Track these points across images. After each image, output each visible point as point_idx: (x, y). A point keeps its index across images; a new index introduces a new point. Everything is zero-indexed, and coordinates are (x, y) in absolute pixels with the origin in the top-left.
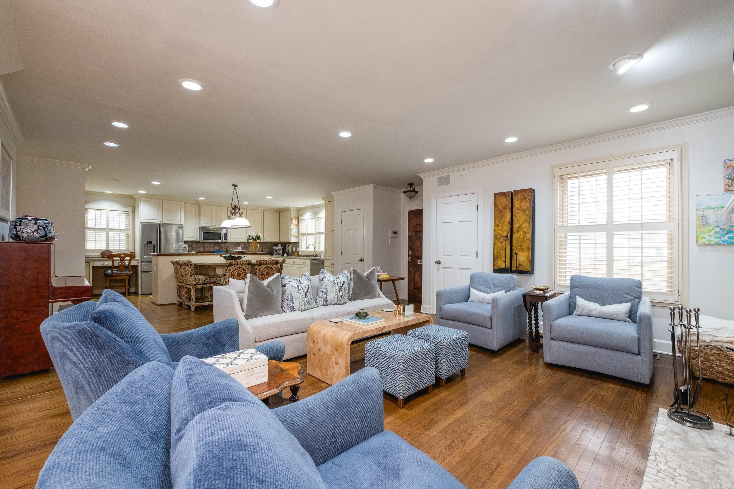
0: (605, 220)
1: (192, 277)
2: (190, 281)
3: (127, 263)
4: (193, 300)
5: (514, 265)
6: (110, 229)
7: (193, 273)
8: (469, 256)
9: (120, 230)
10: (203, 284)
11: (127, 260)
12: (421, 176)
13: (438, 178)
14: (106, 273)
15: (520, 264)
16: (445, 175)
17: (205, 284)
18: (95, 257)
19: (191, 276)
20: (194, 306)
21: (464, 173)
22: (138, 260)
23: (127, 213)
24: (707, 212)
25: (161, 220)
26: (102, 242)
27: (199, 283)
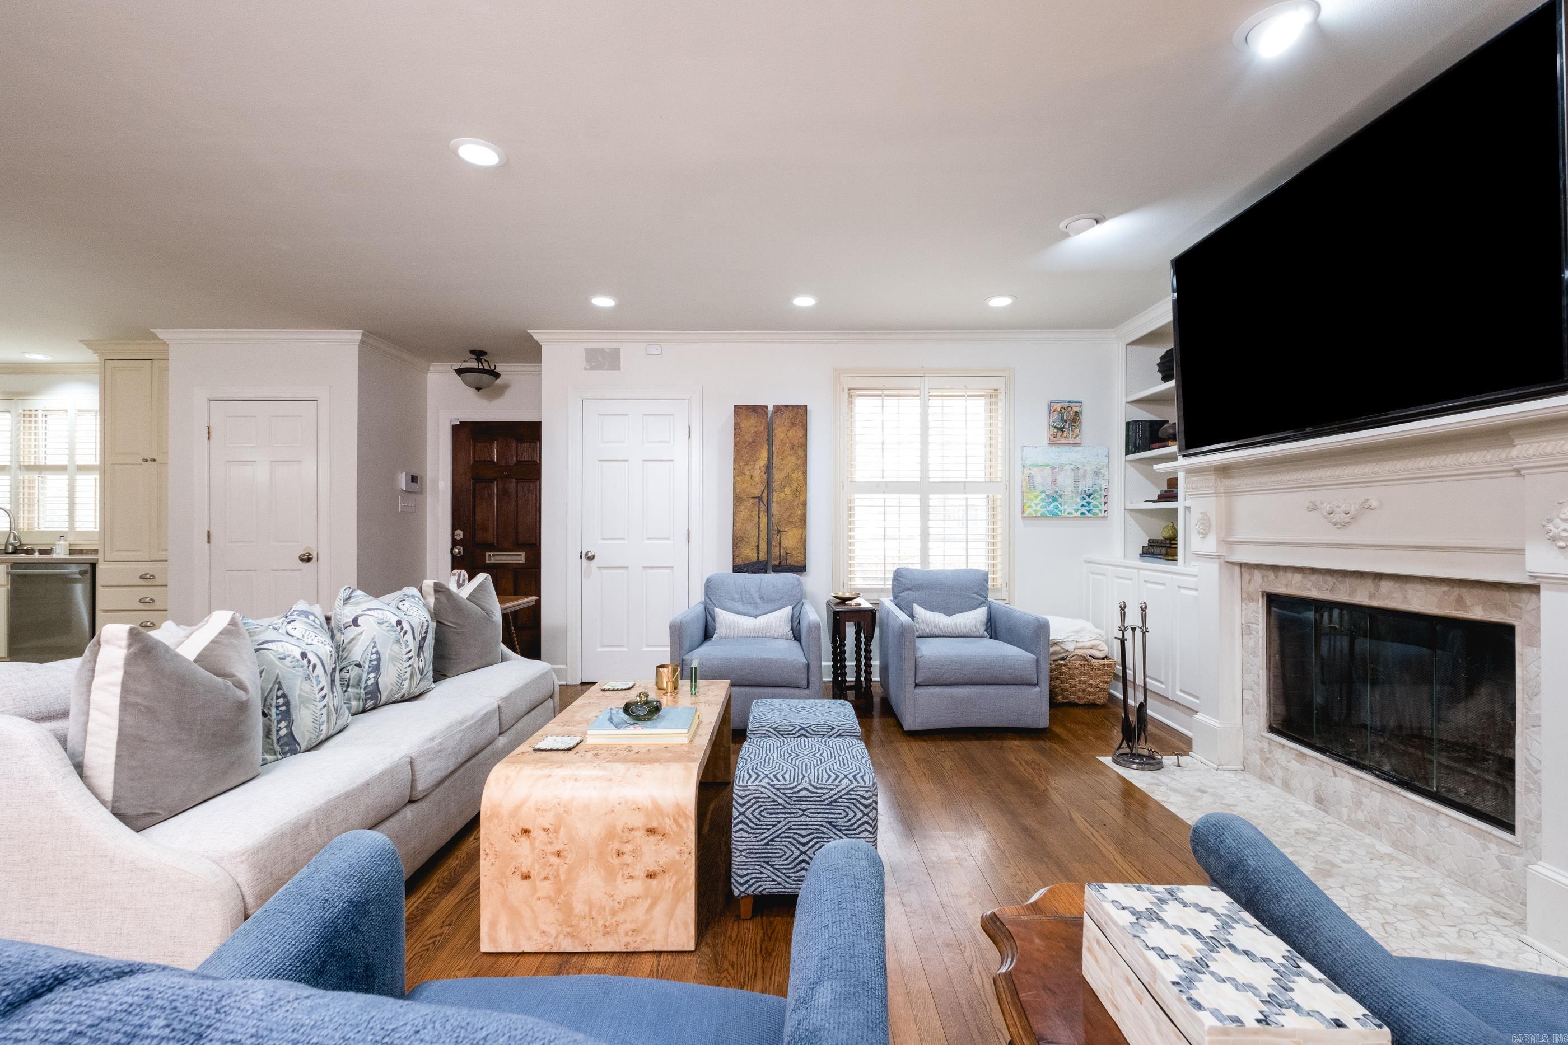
0: (918, 474)
5: (776, 551)
8: (668, 539)
12: (536, 337)
13: (587, 350)
15: (787, 554)
16: (607, 346)
21: (654, 350)
24: (1034, 471)
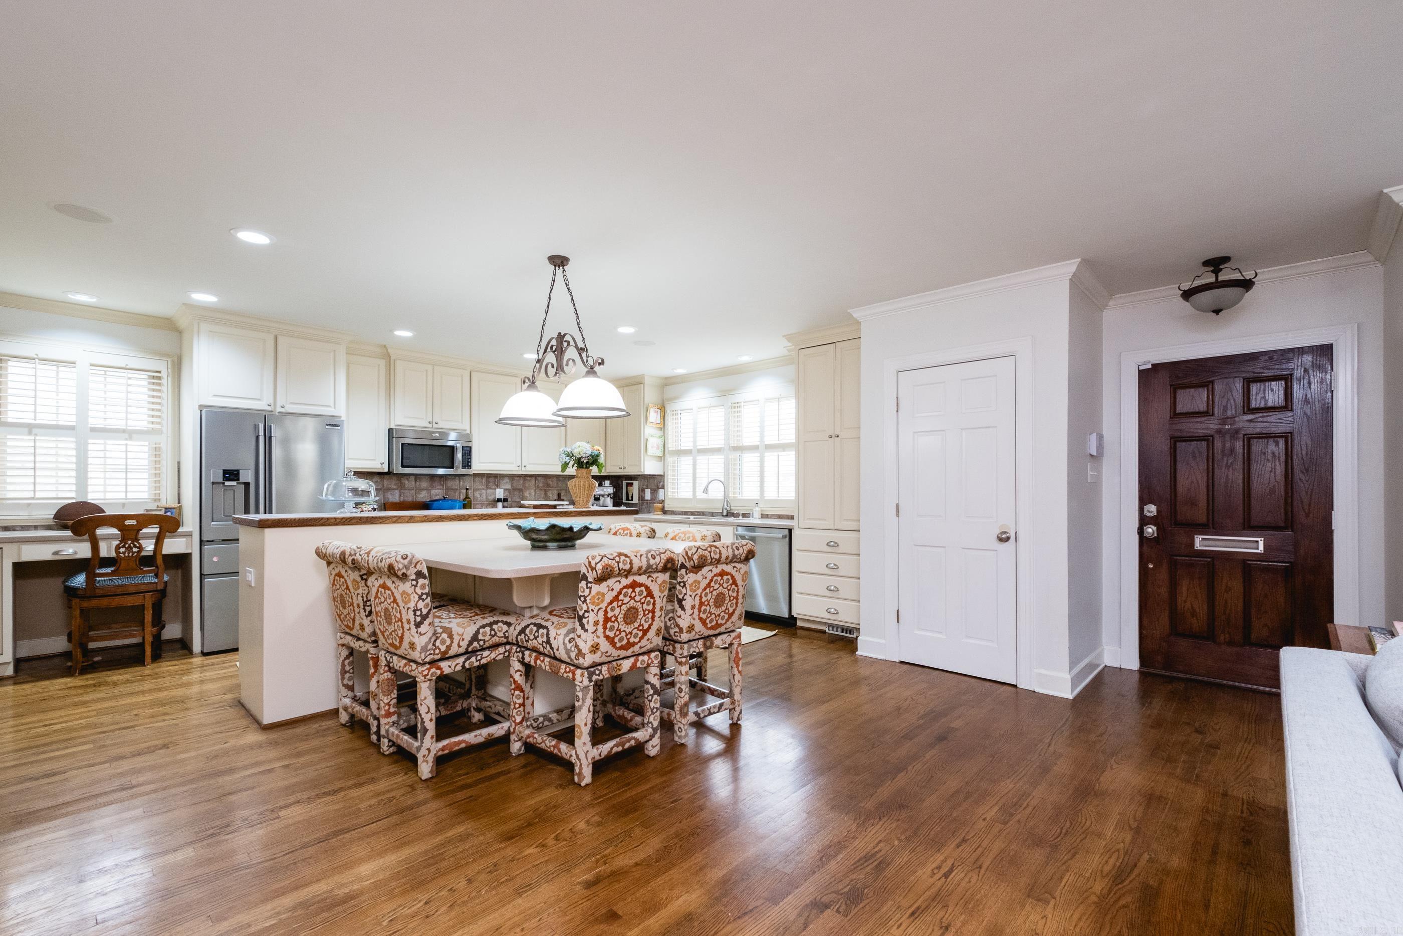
1: (424, 628)
2: (412, 646)
3: (149, 546)
4: (425, 731)
6: (93, 430)
7: (425, 611)
9: (129, 434)
10: (469, 653)
11: (148, 537)
14: (68, 584)
17: (474, 652)
18: (36, 527)
19: (418, 625)
20: (431, 759)
22: (189, 535)
23: (153, 377)
25: (272, 402)
26: (60, 473)
27: (451, 653)
